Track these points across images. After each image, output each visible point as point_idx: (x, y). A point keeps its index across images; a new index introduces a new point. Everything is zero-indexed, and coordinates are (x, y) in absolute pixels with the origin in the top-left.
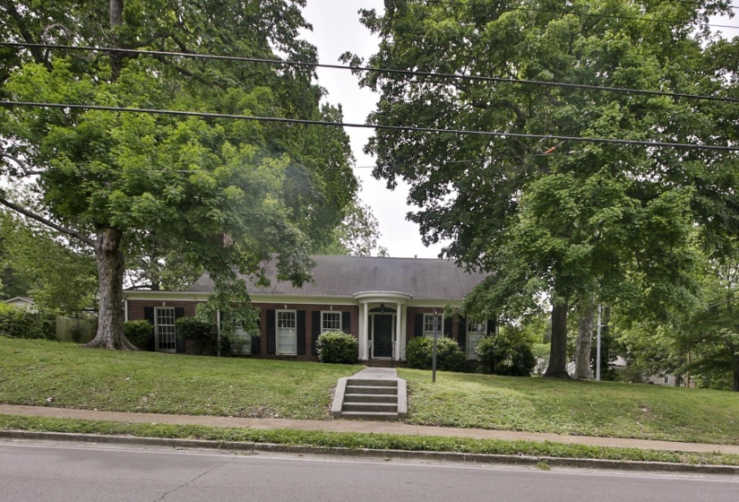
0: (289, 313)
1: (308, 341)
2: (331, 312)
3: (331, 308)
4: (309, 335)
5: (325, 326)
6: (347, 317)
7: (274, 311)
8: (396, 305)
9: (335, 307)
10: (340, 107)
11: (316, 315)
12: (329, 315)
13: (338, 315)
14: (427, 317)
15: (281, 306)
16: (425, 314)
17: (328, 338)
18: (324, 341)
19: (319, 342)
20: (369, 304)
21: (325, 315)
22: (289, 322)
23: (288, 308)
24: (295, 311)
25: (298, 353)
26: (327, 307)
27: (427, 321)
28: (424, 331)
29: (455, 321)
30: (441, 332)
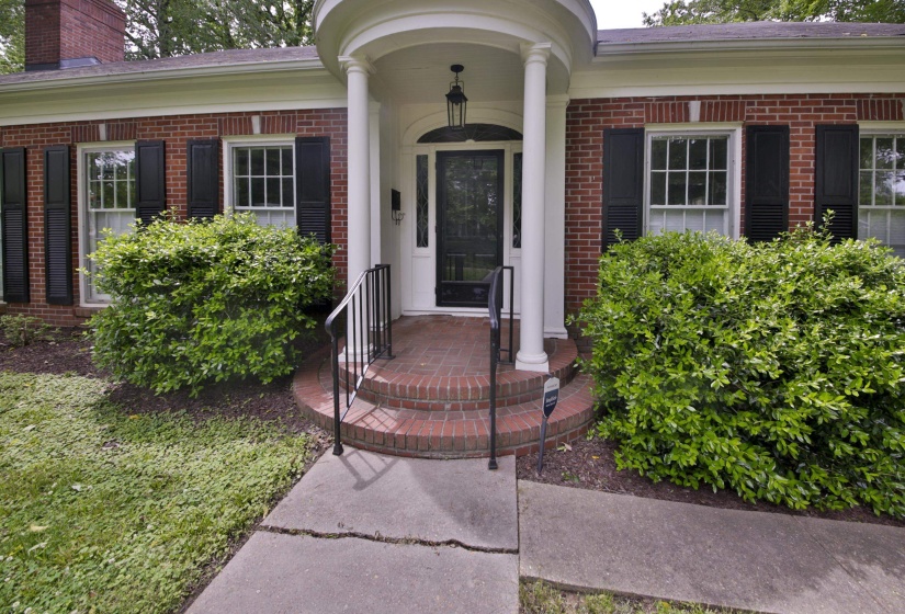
2: (260, 141)
3: (256, 124)
7: (72, 150)
9: (273, 121)
15: (89, 130)
16: (653, 131)
21: (238, 154)
22: (121, 186)
23: (109, 139)
27: (658, 161)
28: (648, 206)
29: (802, 155)
30: (731, 210)
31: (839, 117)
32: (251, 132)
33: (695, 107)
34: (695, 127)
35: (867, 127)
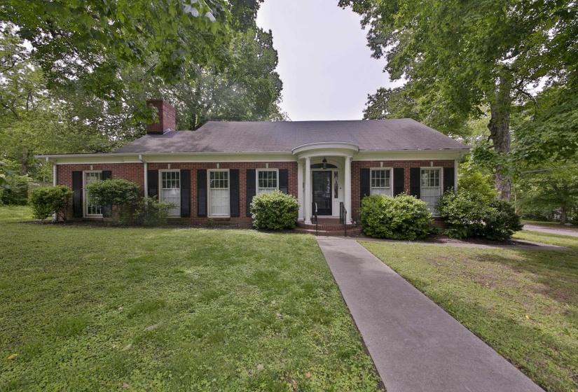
0: (221, 173)
1: (243, 202)
2: (267, 169)
3: (267, 165)
4: (243, 195)
5: (261, 185)
6: (284, 174)
7: (206, 171)
8: (343, 159)
9: (272, 165)
10: (270, 31)
11: (251, 174)
12: (265, 173)
13: (275, 173)
14: (373, 172)
15: (213, 165)
16: (372, 169)
17: (264, 200)
18: (260, 204)
19: (254, 205)
20: (312, 159)
21: (260, 173)
22: (222, 181)
23: (220, 168)
24: (227, 170)
25: (232, 216)
26: (262, 165)
27: (373, 176)
28: (371, 187)
29: (407, 175)
30: (391, 188)
31: (416, 166)
32: (265, 167)
33: (382, 163)
34: (382, 168)
35: (422, 168)
